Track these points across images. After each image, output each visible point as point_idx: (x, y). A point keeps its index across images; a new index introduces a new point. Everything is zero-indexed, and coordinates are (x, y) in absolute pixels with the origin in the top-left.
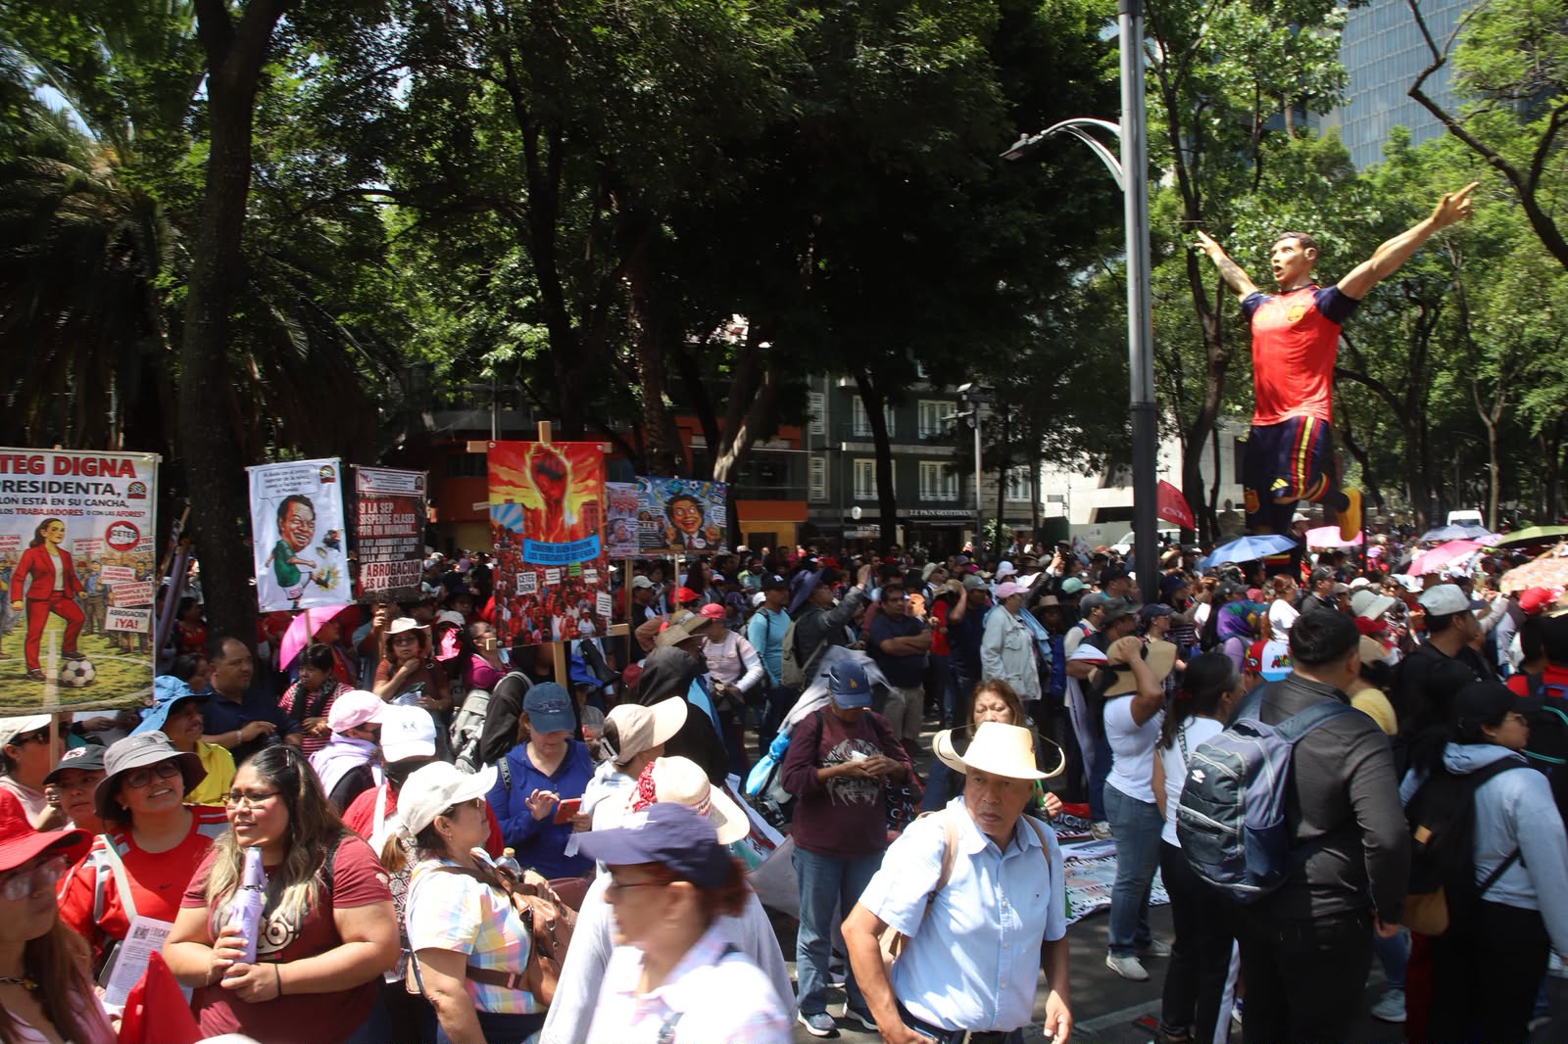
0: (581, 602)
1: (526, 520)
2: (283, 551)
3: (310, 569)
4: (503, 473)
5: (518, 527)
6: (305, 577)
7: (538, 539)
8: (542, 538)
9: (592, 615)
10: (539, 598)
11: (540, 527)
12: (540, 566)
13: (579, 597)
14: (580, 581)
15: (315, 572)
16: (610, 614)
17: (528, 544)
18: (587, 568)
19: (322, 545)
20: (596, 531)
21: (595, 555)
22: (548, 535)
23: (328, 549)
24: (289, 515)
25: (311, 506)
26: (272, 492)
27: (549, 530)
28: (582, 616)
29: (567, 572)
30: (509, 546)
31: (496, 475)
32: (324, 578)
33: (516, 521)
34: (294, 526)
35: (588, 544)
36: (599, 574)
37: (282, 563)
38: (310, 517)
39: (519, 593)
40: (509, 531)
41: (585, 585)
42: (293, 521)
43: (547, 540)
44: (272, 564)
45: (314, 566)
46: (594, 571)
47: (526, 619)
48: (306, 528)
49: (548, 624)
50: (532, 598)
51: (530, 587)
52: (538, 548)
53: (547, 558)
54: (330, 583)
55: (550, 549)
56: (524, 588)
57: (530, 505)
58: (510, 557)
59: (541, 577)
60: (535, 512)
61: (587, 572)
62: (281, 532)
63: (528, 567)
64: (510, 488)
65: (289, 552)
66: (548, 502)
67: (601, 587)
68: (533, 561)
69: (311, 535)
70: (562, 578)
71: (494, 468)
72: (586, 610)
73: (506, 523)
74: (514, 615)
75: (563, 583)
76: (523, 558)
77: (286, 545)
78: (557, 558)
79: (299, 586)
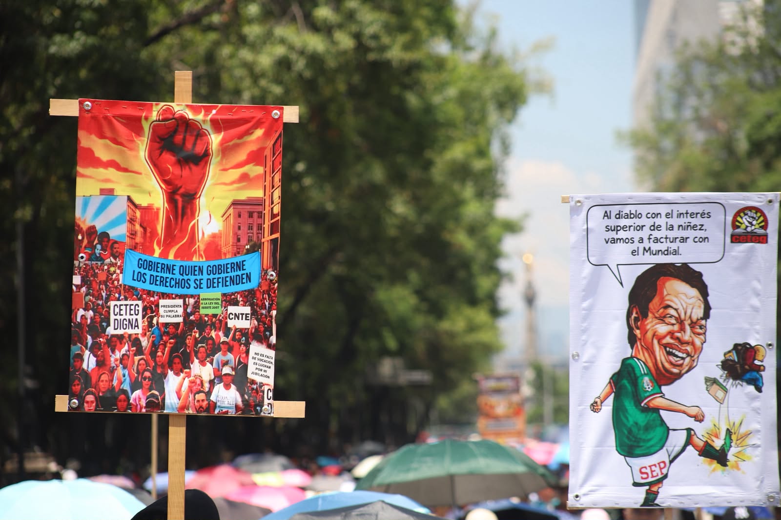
0: (218, 357)
1: (132, 221)
2: (635, 381)
3: (691, 423)
4: (101, 149)
5: (119, 232)
6: (677, 439)
7: (152, 252)
8: (157, 251)
9: (240, 378)
10: (145, 342)
11: (154, 233)
12: (150, 293)
13: (214, 348)
14: (220, 323)
15: (701, 430)
16: (271, 382)
17: (132, 260)
18: (236, 303)
19: (718, 373)
20: (256, 247)
21: (253, 284)
22: (166, 248)
23: (729, 384)
24: (655, 303)
25: (703, 290)
26: (620, 253)
27: (170, 239)
28: (219, 377)
29: (197, 306)
30: (101, 259)
31: (90, 152)
32: (718, 444)
33: (114, 223)
34: (662, 329)
35: (240, 266)
36: (254, 313)
37: (629, 405)
38: (699, 313)
39: (110, 331)
40: (105, 235)
41: (227, 331)
42: (662, 319)
43: (164, 254)
44: (607, 408)
45: (699, 418)
46: (247, 310)
47: (120, 371)
48: (687, 336)
49: (158, 382)
50: (135, 342)
51: (132, 324)
52: (150, 265)
53: (163, 282)
54: (730, 456)
55: (169, 269)
56: (120, 324)
57: (142, 200)
58: (102, 277)
59: (151, 310)
60: (148, 211)
61: (232, 309)
62: (632, 340)
63: (130, 292)
64: (111, 172)
65: (646, 383)
66: (171, 197)
67: (260, 336)
68: (139, 285)
69: (698, 350)
70: (186, 315)
71: (87, 140)
72: (226, 370)
73: (100, 225)
74: (101, 363)
75: (188, 324)
76: (125, 279)
77: (641, 368)
78: (178, 284)
79: (662, 456)
